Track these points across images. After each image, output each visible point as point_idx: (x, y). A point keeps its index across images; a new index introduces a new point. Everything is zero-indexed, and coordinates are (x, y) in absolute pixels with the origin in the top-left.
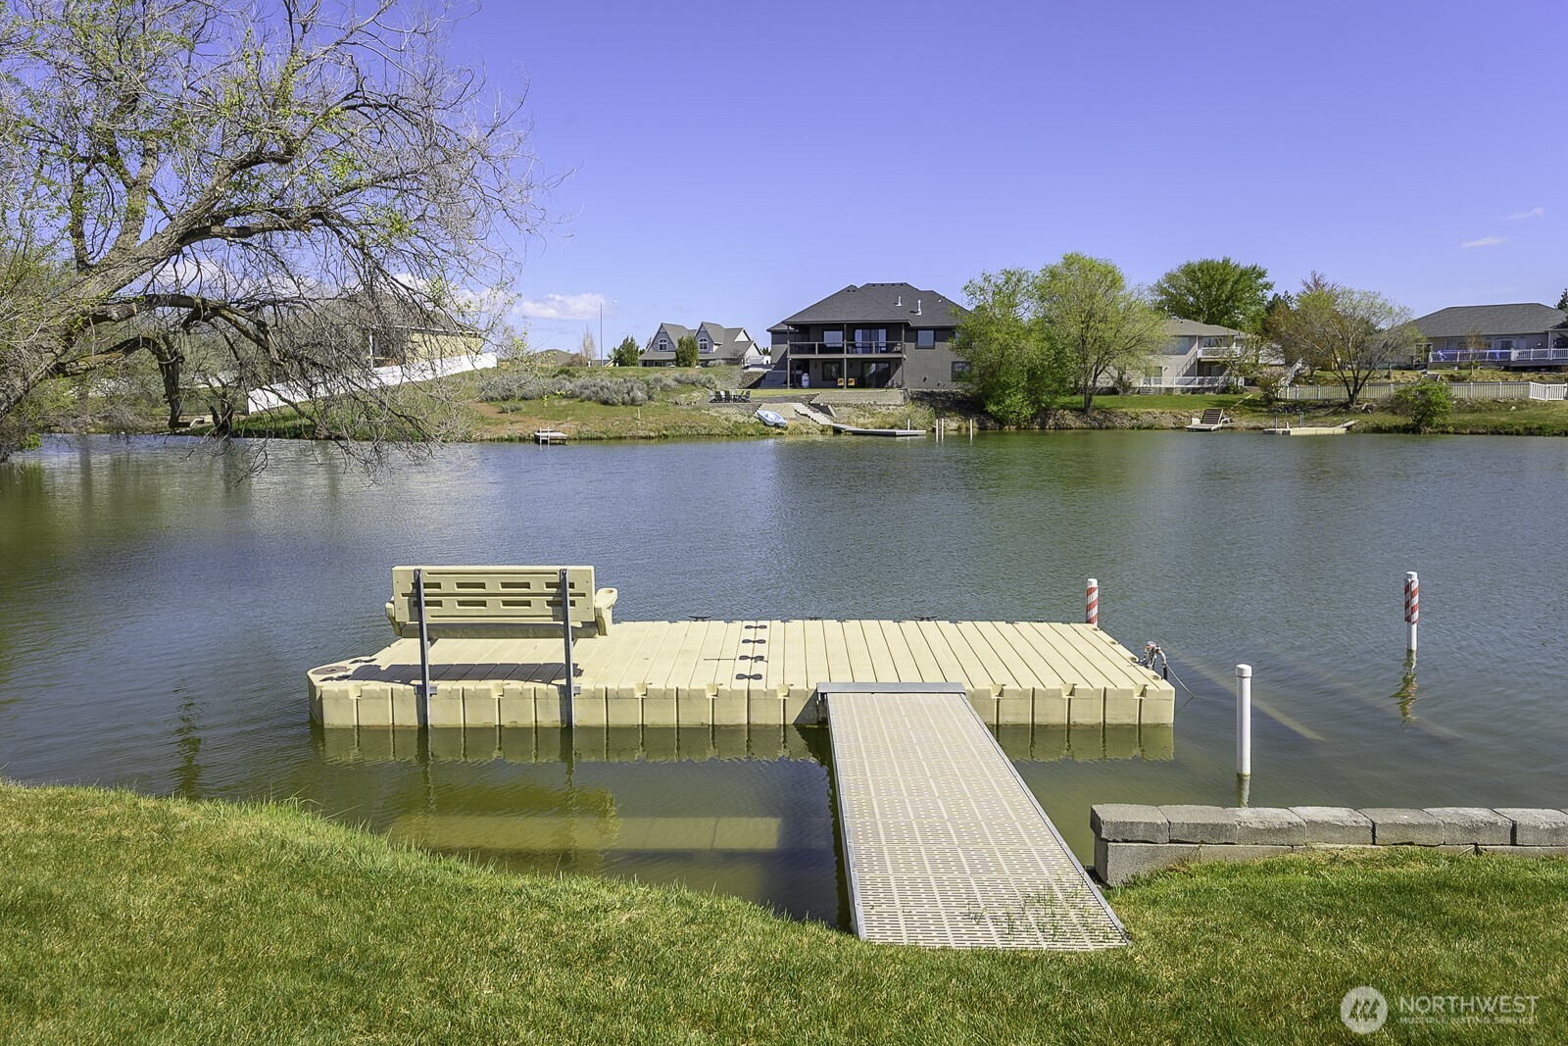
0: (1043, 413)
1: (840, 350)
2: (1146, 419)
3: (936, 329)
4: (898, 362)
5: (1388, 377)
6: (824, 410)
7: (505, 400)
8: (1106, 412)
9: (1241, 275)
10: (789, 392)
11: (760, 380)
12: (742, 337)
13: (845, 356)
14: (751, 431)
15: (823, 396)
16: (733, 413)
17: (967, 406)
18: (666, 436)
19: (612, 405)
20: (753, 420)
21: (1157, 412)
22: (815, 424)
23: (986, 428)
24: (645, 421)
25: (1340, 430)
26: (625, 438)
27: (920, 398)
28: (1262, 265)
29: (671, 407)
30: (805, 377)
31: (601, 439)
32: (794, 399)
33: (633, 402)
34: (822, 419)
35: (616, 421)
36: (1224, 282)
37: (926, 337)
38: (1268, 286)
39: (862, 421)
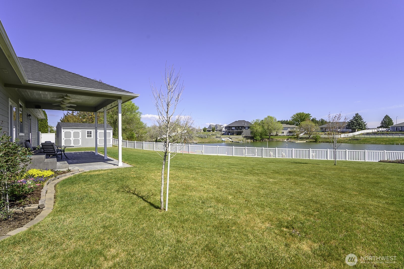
0: (262, 139)
1: (234, 130)
2: (278, 140)
3: (248, 127)
4: (243, 132)
5: (319, 133)
6: (231, 139)
8: (272, 139)
9: (306, 115)
10: (227, 136)
11: (223, 134)
12: (222, 126)
14: (221, 142)
15: (231, 136)
16: (218, 139)
17: (252, 138)
18: (209, 142)
19: (203, 138)
20: (221, 140)
21: (280, 139)
22: (229, 141)
23: (254, 141)
24: (207, 140)
25: (305, 142)
27: (245, 137)
28: (310, 113)
29: (210, 138)
30: (229, 134)
32: (227, 137)
33: (205, 138)
34: (231, 140)
35: (203, 140)
36: (303, 116)
37: (247, 128)
38: (311, 117)
39: (236, 140)
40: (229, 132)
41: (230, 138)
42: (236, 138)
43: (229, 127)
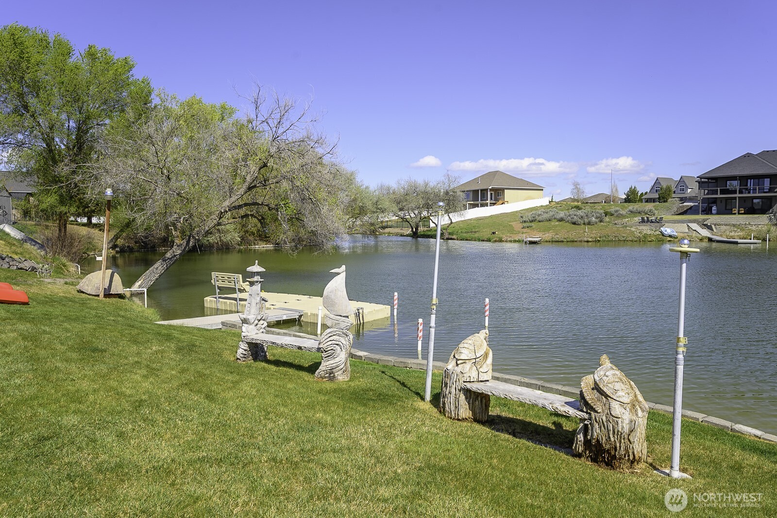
1: (734, 192)
6: (709, 228)
7: (531, 222)
11: (687, 210)
13: (738, 195)
14: (653, 239)
15: (712, 219)
16: (647, 229)
18: (599, 241)
19: (577, 225)
20: (658, 233)
22: (698, 235)
24: (590, 233)
26: (576, 241)
30: (714, 208)
31: (563, 241)
33: (589, 223)
34: (705, 233)
35: (576, 233)
39: (733, 234)
40: (715, 201)
41: (705, 225)
42: (734, 225)
43: (716, 179)
